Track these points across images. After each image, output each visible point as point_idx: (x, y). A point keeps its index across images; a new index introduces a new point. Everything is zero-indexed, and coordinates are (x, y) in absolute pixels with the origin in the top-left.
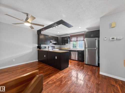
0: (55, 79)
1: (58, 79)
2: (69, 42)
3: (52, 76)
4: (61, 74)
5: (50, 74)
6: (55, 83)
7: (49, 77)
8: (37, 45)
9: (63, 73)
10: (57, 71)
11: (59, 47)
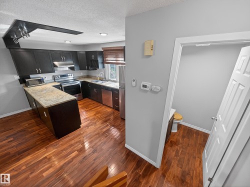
0: (27, 164)
1: (32, 163)
2: (100, 66)
3: (28, 155)
4: (51, 148)
7: (18, 160)
8: (17, 77)
9: (57, 145)
10: (49, 139)
11: (85, 75)
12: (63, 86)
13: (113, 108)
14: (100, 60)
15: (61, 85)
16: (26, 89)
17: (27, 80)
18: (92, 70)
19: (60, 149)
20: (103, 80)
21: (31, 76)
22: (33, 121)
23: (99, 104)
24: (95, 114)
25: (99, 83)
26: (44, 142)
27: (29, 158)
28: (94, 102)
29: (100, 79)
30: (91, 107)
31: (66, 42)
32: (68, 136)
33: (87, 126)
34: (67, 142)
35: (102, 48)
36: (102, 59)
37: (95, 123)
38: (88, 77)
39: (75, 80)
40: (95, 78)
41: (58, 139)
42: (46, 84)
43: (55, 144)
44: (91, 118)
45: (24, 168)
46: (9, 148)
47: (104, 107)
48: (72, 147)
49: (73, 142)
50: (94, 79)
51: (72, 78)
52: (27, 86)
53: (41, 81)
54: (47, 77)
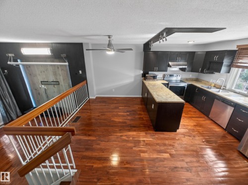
0: (133, 138)
1: (136, 139)
3: (135, 131)
4: (149, 136)
5: (134, 127)
6: (127, 141)
7: (129, 130)
8: (142, 72)
9: (153, 136)
10: (149, 127)
11: (194, 77)
12: (170, 85)
13: (225, 130)
14: (226, 62)
15: (168, 84)
16: (144, 81)
17: (147, 75)
18: (207, 73)
19: (155, 141)
20: (220, 89)
21: (150, 73)
22: (141, 106)
23: (203, 115)
24: (195, 125)
25: (213, 90)
26: (145, 127)
27: (134, 133)
28: (196, 110)
29: (214, 86)
30: (191, 115)
31: (189, 43)
32: (164, 134)
33: (184, 134)
34: (162, 139)
35: (238, 46)
36: (230, 61)
37: (194, 136)
38: (197, 80)
39: (181, 81)
40: (207, 83)
41: (156, 131)
42: (157, 80)
43: (152, 134)
44: (189, 127)
45: (131, 139)
46: (126, 119)
47: (208, 122)
48: (166, 147)
49: (167, 142)
50: (205, 84)
51: (180, 79)
52: (145, 80)
53: (154, 77)
54: (160, 75)
